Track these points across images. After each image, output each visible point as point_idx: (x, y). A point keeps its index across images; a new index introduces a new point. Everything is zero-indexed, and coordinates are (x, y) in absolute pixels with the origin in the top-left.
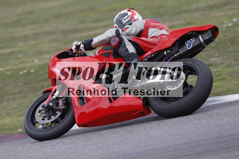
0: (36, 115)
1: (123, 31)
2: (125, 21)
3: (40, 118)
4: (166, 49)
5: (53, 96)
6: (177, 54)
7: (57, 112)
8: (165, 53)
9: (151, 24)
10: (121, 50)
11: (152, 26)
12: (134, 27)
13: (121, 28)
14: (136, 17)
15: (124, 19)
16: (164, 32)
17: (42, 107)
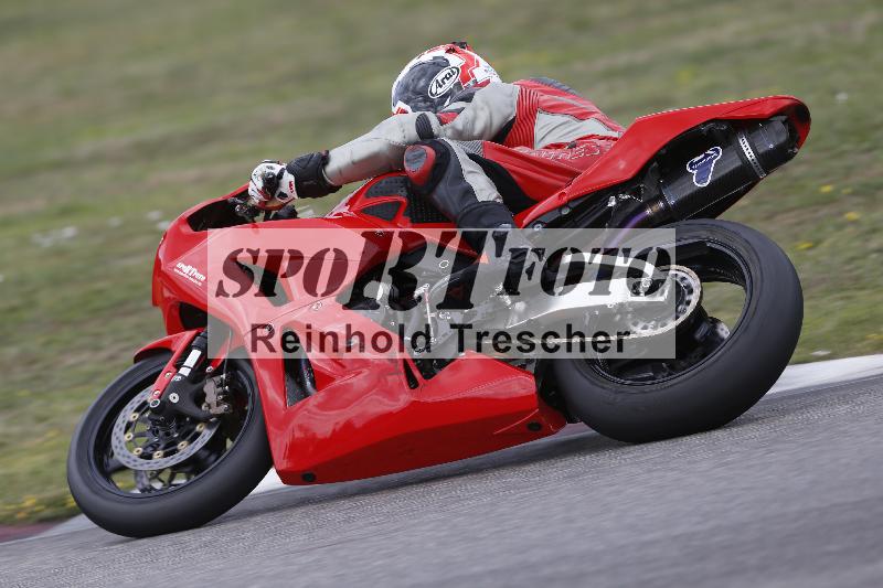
0: (114, 441)
1: (442, 123)
2: (440, 90)
3: (131, 451)
4: (615, 189)
5: (178, 366)
6: (654, 208)
7: (198, 429)
8: (612, 203)
9: (542, 98)
10: (444, 193)
11: (545, 104)
12: (482, 109)
13: (435, 112)
14: (479, 74)
15: (437, 83)
16: (592, 127)
17: (137, 410)
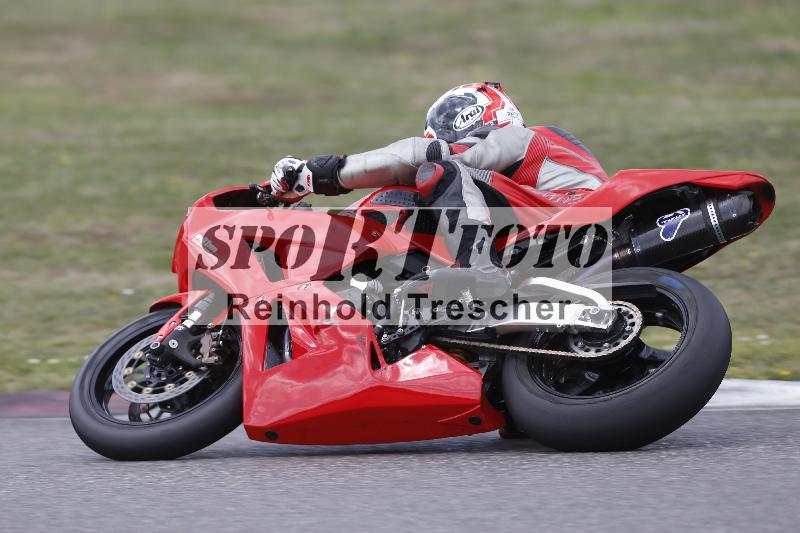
1: (453, 151)
2: (463, 125)
5: (183, 318)
6: (622, 253)
7: (187, 375)
9: (552, 147)
11: (553, 153)
12: (494, 146)
13: (449, 142)
14: (502, 116)
15: (462, 117)
